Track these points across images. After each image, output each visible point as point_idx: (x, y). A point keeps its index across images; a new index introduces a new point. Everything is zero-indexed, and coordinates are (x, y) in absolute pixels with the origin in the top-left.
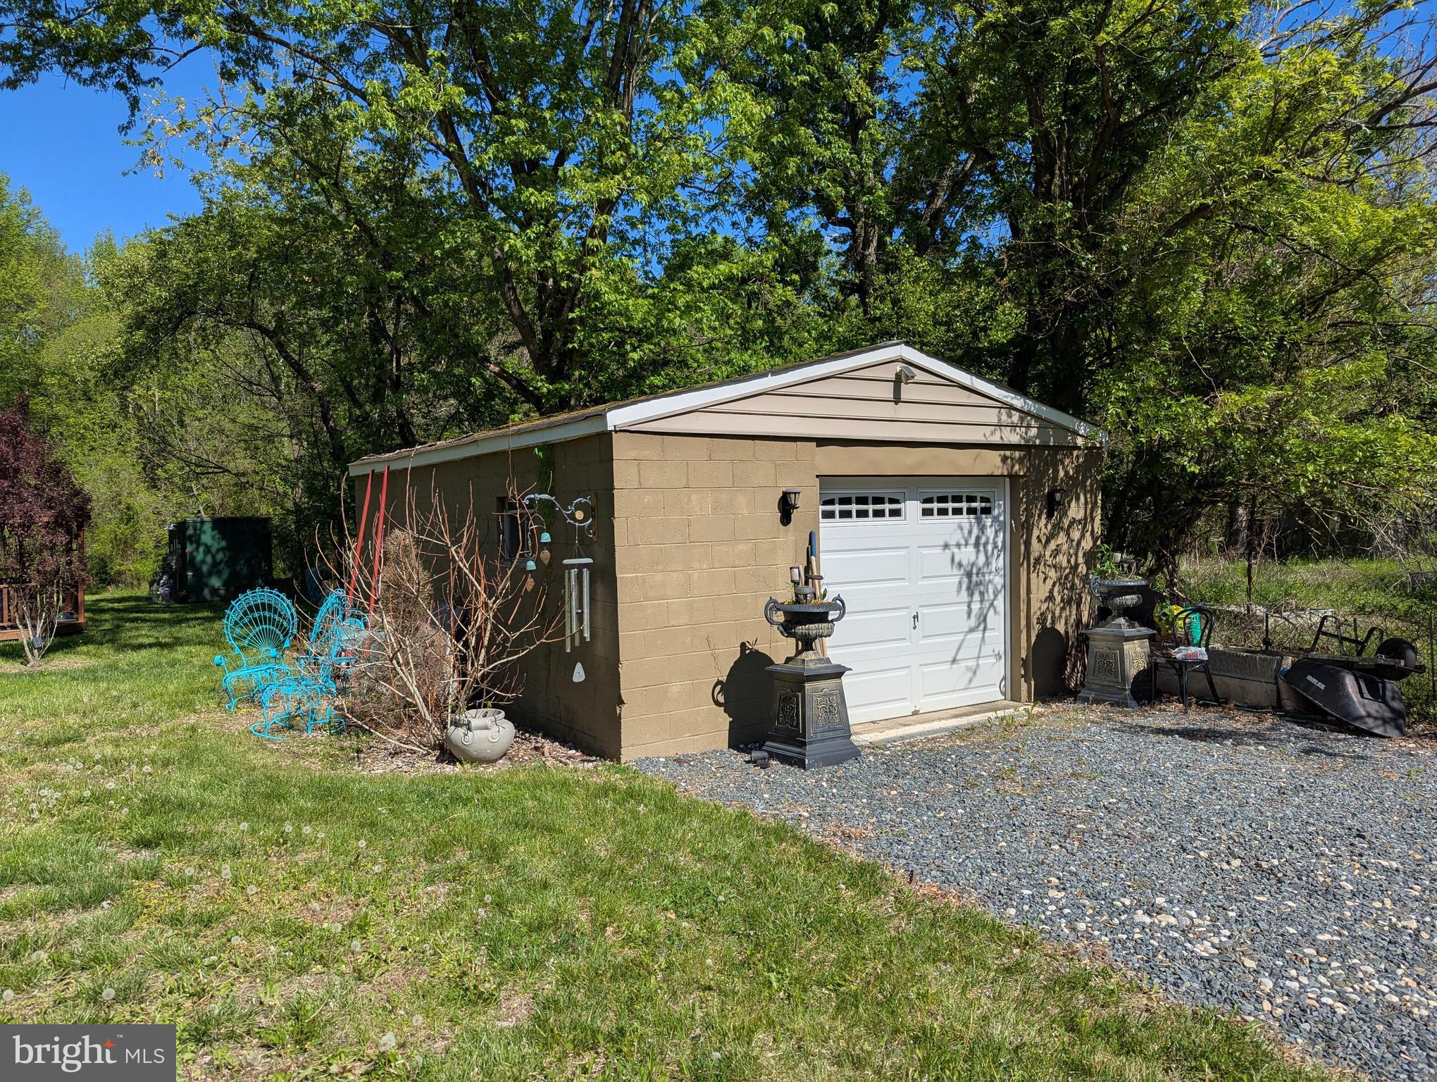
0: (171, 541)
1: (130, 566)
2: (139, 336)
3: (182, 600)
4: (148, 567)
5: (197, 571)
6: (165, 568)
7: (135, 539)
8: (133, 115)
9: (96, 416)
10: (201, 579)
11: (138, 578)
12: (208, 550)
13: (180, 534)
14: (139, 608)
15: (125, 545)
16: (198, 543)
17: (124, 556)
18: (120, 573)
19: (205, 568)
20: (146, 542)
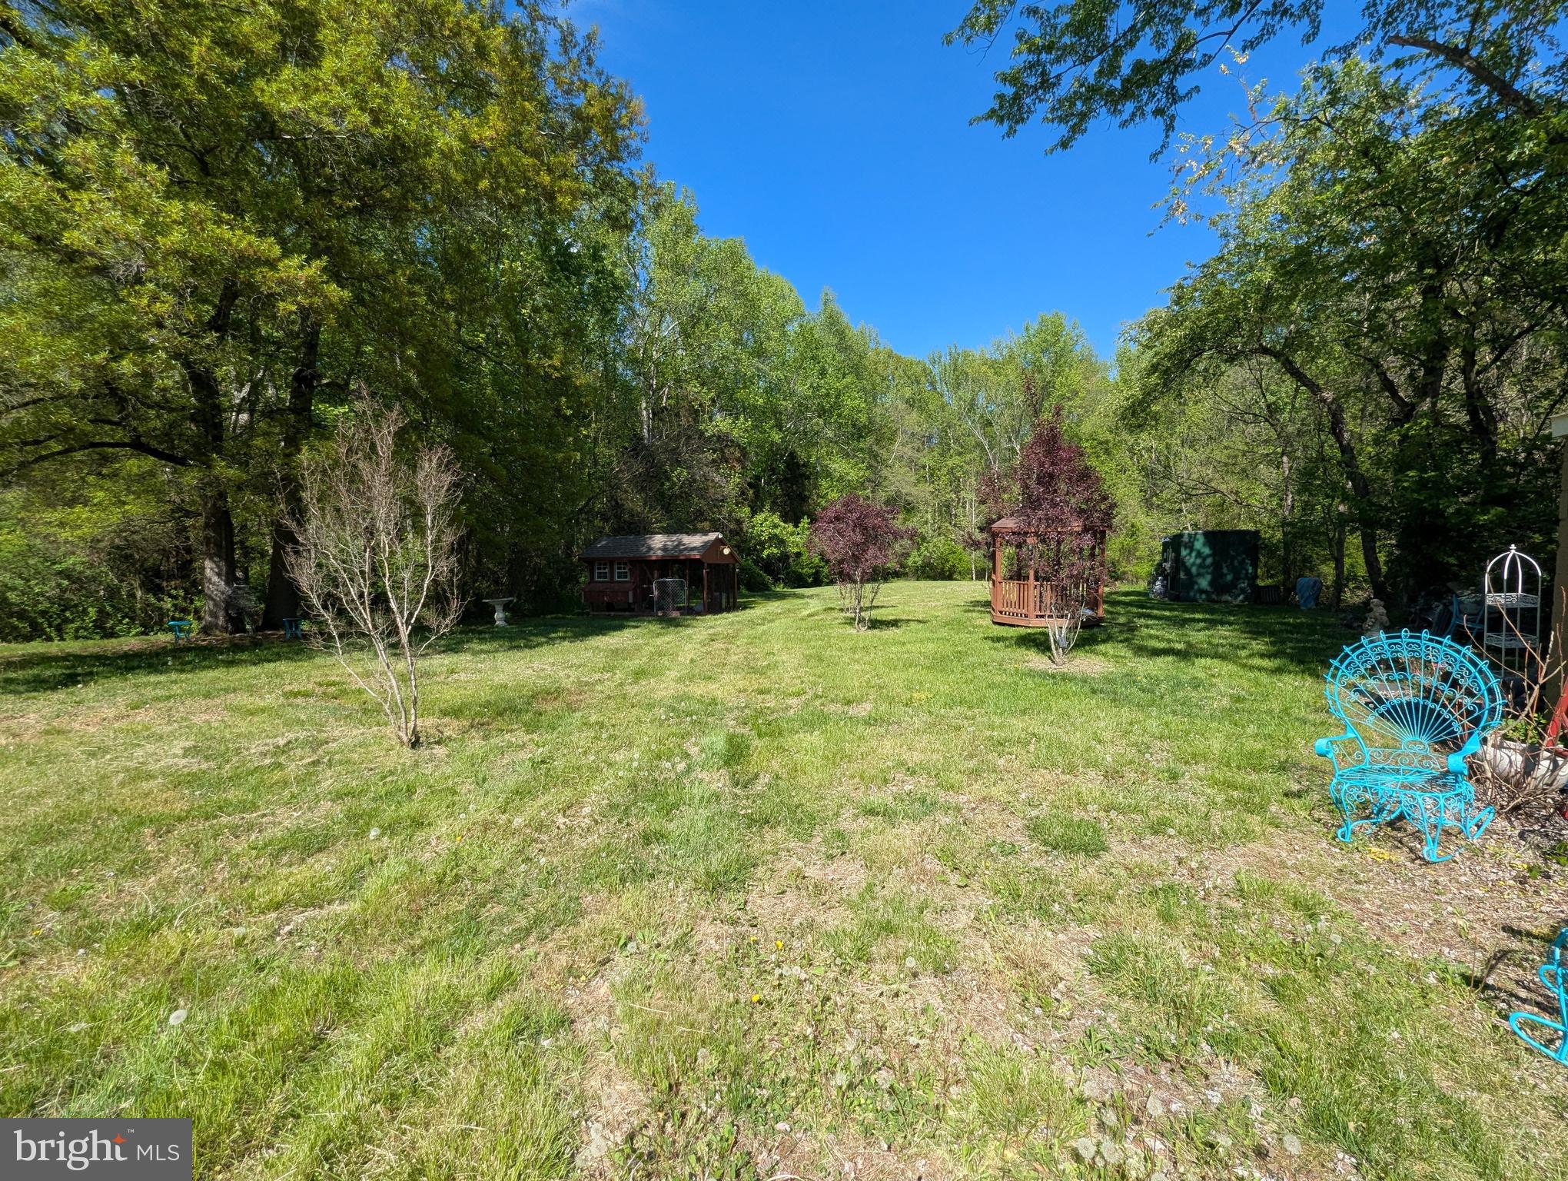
0: (1164, 550)
1: (1130, 568)
2: (1154, 379)
3: (1176, 599)
4: (1145, 569)
5: (1188, 572)
6: (1160, 570)
7: (1136, 549)
8: (1167, 137)
9: (1112, 465)
10: (1191, 580)
11: (1137, 577)
12: (1199, 554)
13: (1175, 544)
14: (1142, 603)
15: (1128, 553)
16: (1192, 549)
17: (1128, 561)
18: (1124, 573)
19: (1194, 570)
20: (1142, 551)
